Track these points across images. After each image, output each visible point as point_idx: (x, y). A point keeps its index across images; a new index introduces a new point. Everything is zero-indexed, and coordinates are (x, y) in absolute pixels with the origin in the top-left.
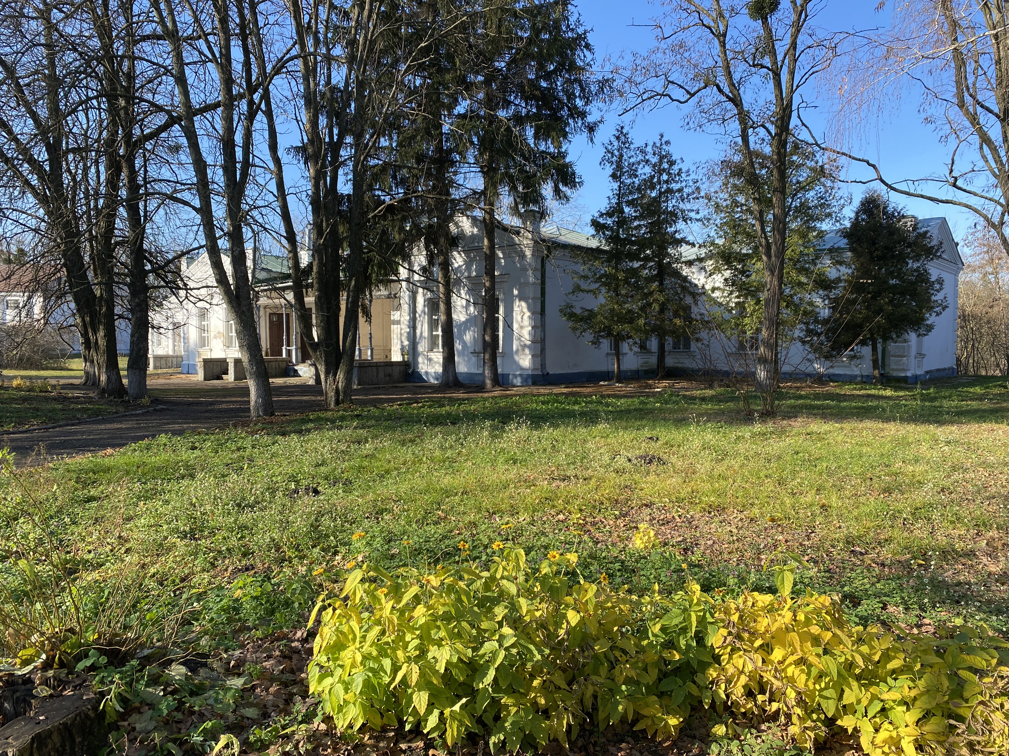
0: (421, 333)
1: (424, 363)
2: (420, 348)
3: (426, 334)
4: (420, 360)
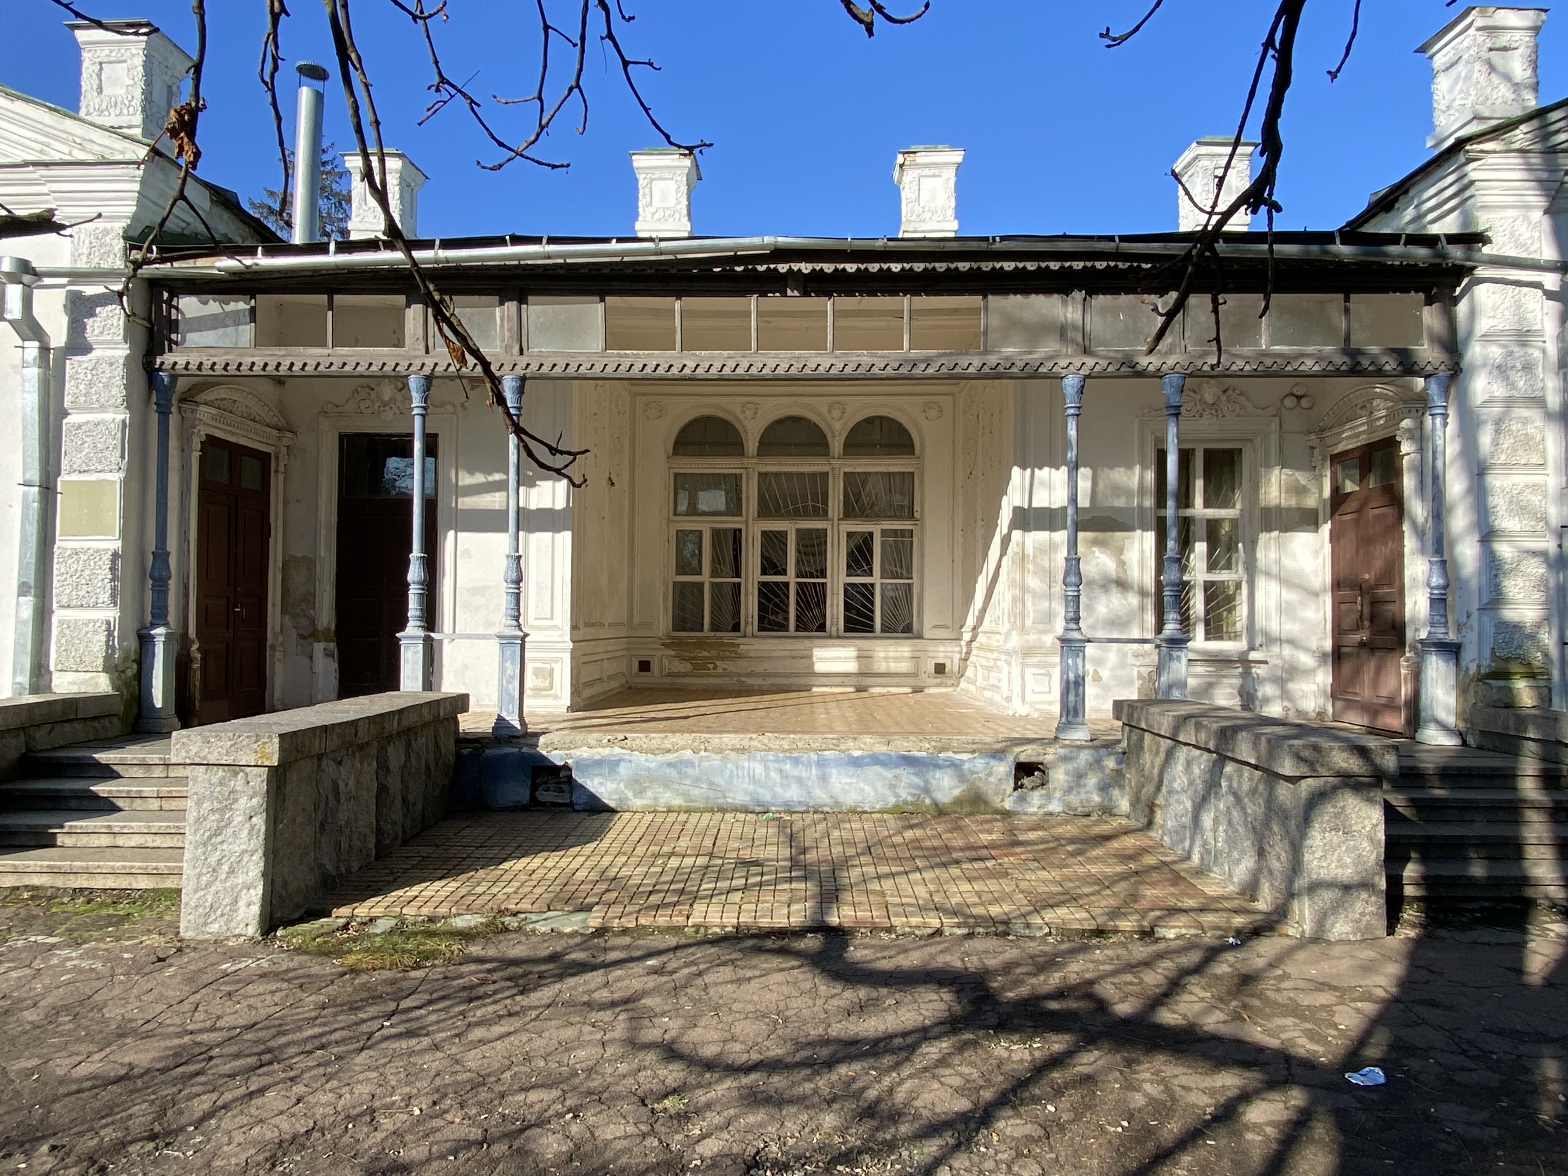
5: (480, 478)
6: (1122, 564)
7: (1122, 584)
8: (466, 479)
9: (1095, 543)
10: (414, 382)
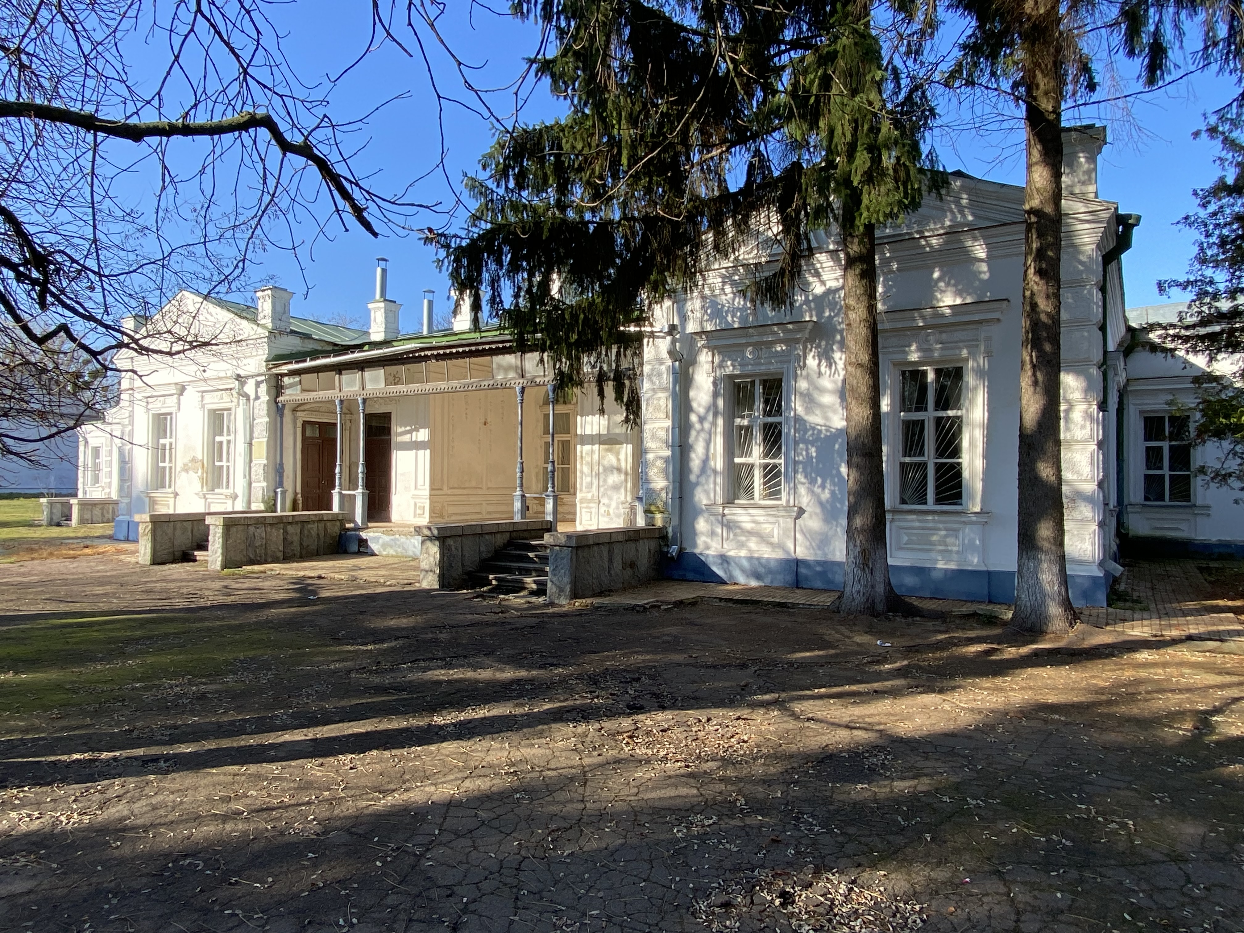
0: (705, 461)
1: (713, 534)
2: (701, 498)
3: (718, 463)
4: (701, 525)
5: (403, 429)
6: (619, 460)
7: (619, 470)
8: (400, 430)
9: (608, 450)
10: (337, 402)
